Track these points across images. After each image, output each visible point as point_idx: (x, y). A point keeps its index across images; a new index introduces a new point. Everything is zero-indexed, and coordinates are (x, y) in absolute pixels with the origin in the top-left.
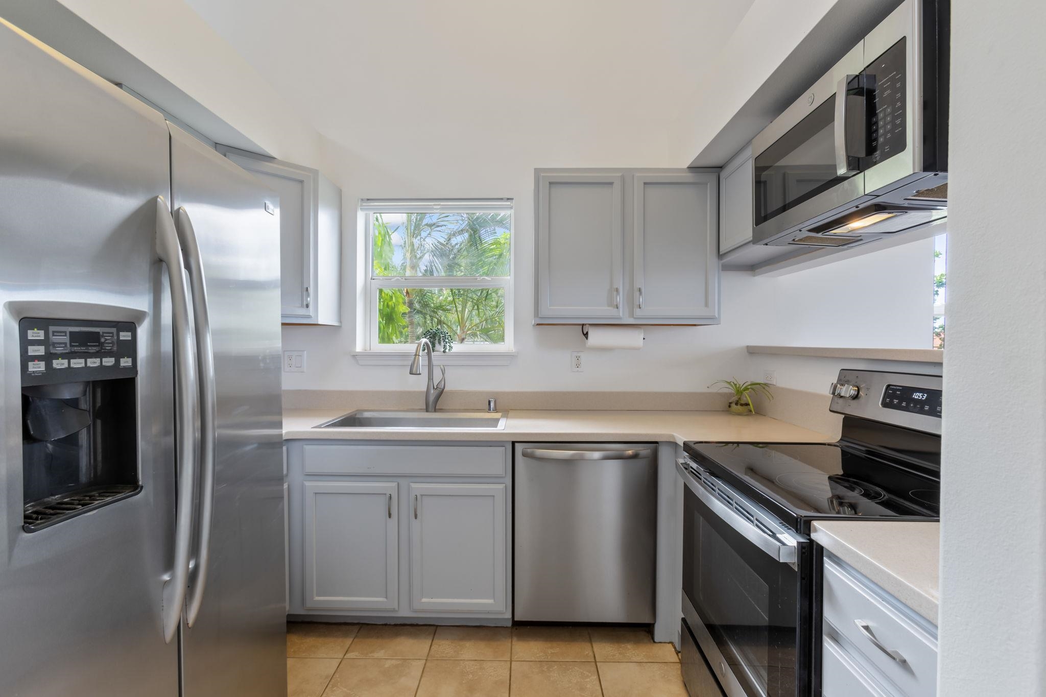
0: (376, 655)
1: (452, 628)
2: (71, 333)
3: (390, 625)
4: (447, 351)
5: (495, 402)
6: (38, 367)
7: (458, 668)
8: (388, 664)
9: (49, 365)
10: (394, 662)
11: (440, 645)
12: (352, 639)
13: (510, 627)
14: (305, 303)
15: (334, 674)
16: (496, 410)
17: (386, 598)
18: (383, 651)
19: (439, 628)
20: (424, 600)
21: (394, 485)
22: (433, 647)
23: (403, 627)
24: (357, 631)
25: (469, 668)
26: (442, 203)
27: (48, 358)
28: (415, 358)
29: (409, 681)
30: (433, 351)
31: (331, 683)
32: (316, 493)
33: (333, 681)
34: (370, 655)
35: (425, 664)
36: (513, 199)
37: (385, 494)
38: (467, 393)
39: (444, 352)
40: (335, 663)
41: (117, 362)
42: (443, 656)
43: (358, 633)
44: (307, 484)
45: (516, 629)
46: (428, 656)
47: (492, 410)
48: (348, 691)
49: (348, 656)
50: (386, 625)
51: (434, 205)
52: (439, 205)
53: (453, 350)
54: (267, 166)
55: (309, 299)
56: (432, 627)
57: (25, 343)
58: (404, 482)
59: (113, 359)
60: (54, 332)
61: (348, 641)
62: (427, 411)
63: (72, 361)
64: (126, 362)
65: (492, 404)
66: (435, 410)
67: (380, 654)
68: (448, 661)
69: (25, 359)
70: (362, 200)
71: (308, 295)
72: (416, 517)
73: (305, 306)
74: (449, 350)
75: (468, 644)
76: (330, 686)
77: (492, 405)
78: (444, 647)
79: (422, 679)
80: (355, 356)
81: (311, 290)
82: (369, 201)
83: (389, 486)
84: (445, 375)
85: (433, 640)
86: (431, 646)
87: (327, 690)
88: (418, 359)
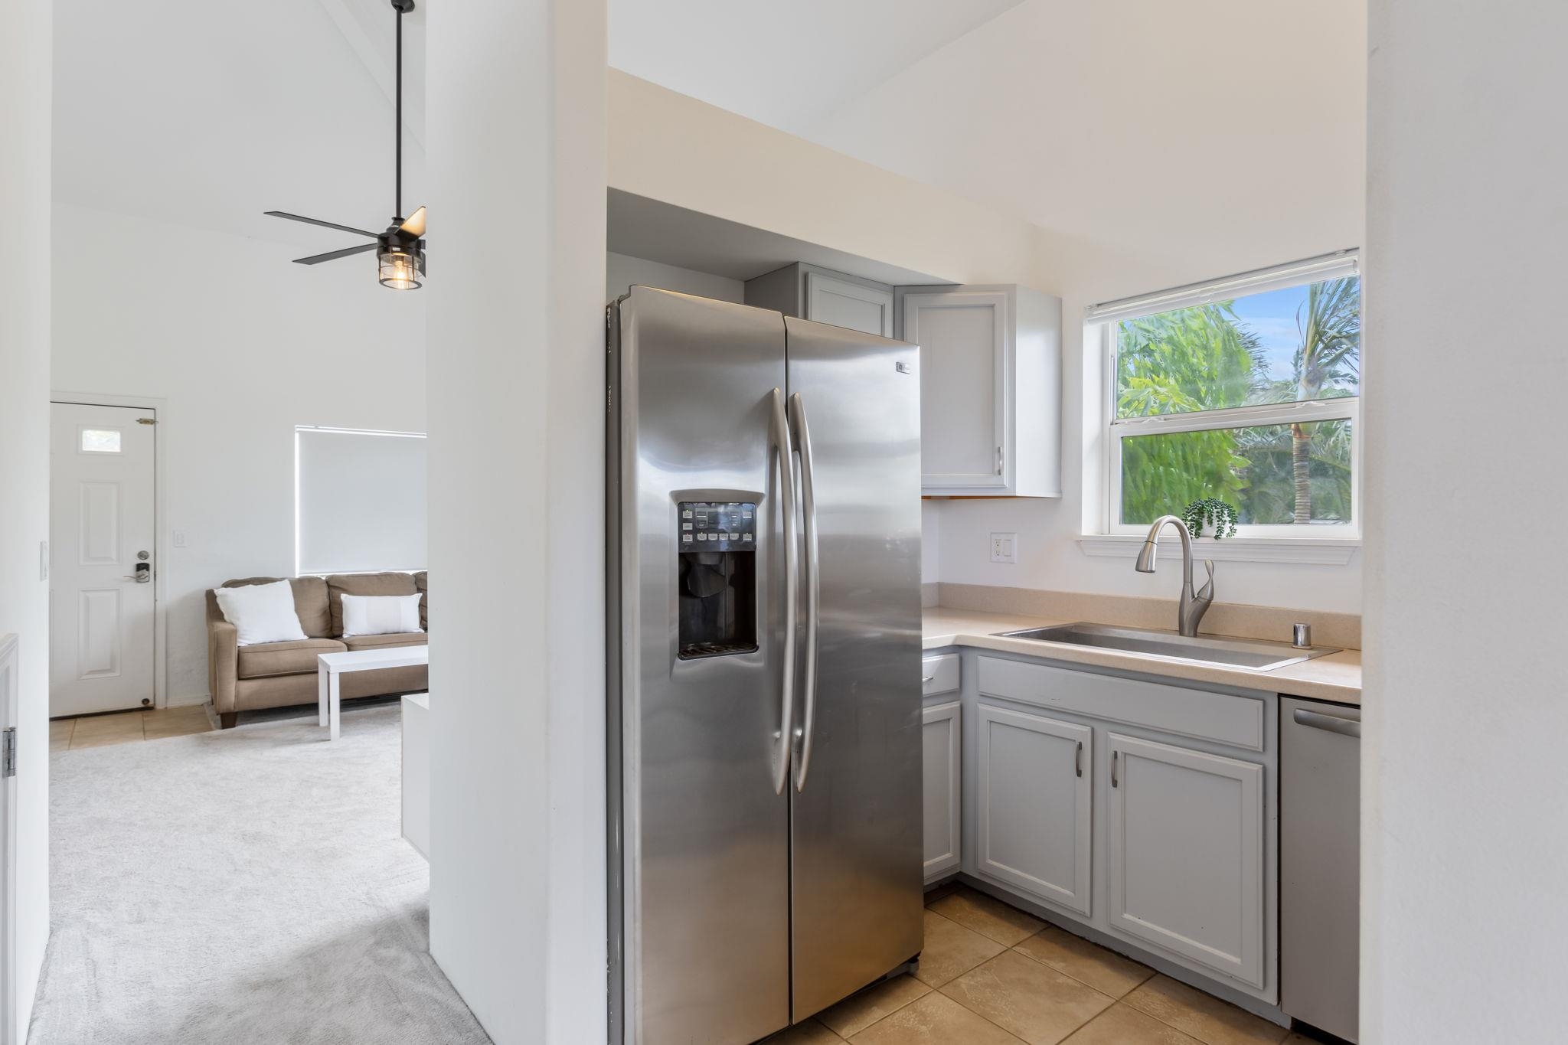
0: (1052, 964)
1: (1180, 984)
2: (709, 513)
3: (1089, 941)
4: (1224, 536)
5: (1308, 630)
6: (688, 539)
7: (1160, 1033)
8: (1061, 980)
9: (695, 538)
10: (1070, 982)
11: (1148, 995)
12: (1030, 935)
13: (1287, 1030)
14: (997, 469)
15: (992, 958)
16: (1310, 645)
17: (1074, 893)
18: (1063, 964)
19: (1159, 975)
20: (1127, 916)
21: (1087, 730)
22: (1135, 992)
23: (1106, 952)
24: (1041, 928)
25: (1176, 1041)
26: (1214, 287)
27: (695, 531)
28: (1145, 547)
29: (1083, 1010)
30: (1198, 535)
31: (984, 965)
32: (991, 722)
33: (988, 964)
34: (1044, 960)
35: (1113, 1004)
36: (1358, 248)
37: (1074, 741)
38: (1262, 611)
39: (1216, 537)
40: (998, 949)
41: (741, 537)
42: (1144, 1009)
43: (1042, 931)
44: (980, 707)
45: (1298, 1038)
46: (1123, 997)
47: (1299, 643)
48: (999, 982)
49: (1017, 949)
50: (1083, 938)
51: (1202, 292)
52: (1209, 290)
53: (1237, 535)
54: (950, 298)
55: (1001, 462)
56: (1149, 970)
57: (682, 521)
58: (1100, 729)
59: (737, 535)
60: (698, 512)
61: (1025, 935)
62: (1181, 632)
63: (709, 535)
64: (747, 538)
65: (1299, 634)
66: (1195, 635)
67: (1058, 965)
68: (1148, 1017)
69: (682, 533)
70: (1091, 307)
71: (1001, 457)
72: (1115, 784)
73: (997, 473)
74: (1228, 535)
75: (1193, 1014)
76: (982, 967)
77: (1301, 637)
78: (1154, 1000)
79: (1098, 1018)
80: (1081, 543)
81: (1005, 451)
82: (1100, 307)
83: (1080, 731)
84: (1214, 577)
85: (1140, 985)
86: (1134, 989)
87: (977, 969)
88: (1152, 548)
